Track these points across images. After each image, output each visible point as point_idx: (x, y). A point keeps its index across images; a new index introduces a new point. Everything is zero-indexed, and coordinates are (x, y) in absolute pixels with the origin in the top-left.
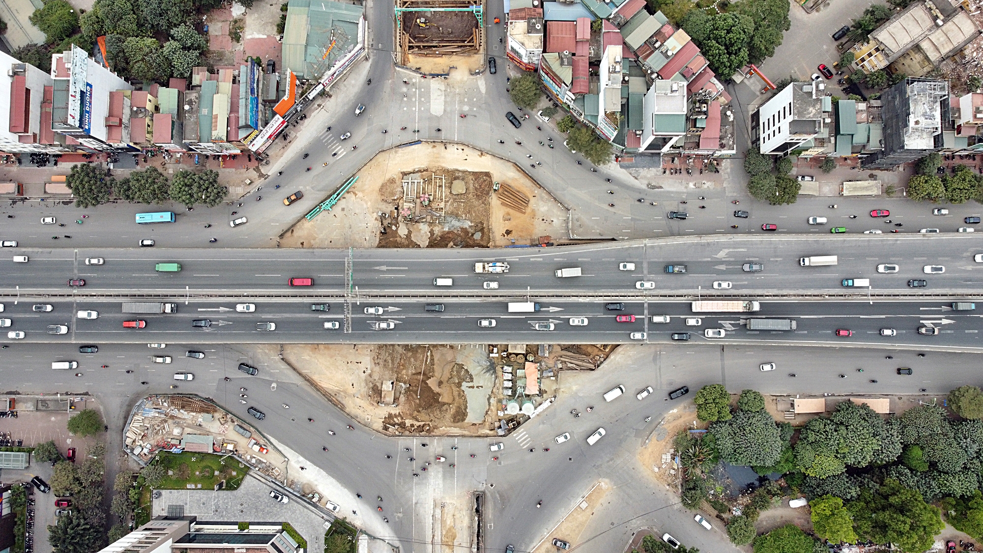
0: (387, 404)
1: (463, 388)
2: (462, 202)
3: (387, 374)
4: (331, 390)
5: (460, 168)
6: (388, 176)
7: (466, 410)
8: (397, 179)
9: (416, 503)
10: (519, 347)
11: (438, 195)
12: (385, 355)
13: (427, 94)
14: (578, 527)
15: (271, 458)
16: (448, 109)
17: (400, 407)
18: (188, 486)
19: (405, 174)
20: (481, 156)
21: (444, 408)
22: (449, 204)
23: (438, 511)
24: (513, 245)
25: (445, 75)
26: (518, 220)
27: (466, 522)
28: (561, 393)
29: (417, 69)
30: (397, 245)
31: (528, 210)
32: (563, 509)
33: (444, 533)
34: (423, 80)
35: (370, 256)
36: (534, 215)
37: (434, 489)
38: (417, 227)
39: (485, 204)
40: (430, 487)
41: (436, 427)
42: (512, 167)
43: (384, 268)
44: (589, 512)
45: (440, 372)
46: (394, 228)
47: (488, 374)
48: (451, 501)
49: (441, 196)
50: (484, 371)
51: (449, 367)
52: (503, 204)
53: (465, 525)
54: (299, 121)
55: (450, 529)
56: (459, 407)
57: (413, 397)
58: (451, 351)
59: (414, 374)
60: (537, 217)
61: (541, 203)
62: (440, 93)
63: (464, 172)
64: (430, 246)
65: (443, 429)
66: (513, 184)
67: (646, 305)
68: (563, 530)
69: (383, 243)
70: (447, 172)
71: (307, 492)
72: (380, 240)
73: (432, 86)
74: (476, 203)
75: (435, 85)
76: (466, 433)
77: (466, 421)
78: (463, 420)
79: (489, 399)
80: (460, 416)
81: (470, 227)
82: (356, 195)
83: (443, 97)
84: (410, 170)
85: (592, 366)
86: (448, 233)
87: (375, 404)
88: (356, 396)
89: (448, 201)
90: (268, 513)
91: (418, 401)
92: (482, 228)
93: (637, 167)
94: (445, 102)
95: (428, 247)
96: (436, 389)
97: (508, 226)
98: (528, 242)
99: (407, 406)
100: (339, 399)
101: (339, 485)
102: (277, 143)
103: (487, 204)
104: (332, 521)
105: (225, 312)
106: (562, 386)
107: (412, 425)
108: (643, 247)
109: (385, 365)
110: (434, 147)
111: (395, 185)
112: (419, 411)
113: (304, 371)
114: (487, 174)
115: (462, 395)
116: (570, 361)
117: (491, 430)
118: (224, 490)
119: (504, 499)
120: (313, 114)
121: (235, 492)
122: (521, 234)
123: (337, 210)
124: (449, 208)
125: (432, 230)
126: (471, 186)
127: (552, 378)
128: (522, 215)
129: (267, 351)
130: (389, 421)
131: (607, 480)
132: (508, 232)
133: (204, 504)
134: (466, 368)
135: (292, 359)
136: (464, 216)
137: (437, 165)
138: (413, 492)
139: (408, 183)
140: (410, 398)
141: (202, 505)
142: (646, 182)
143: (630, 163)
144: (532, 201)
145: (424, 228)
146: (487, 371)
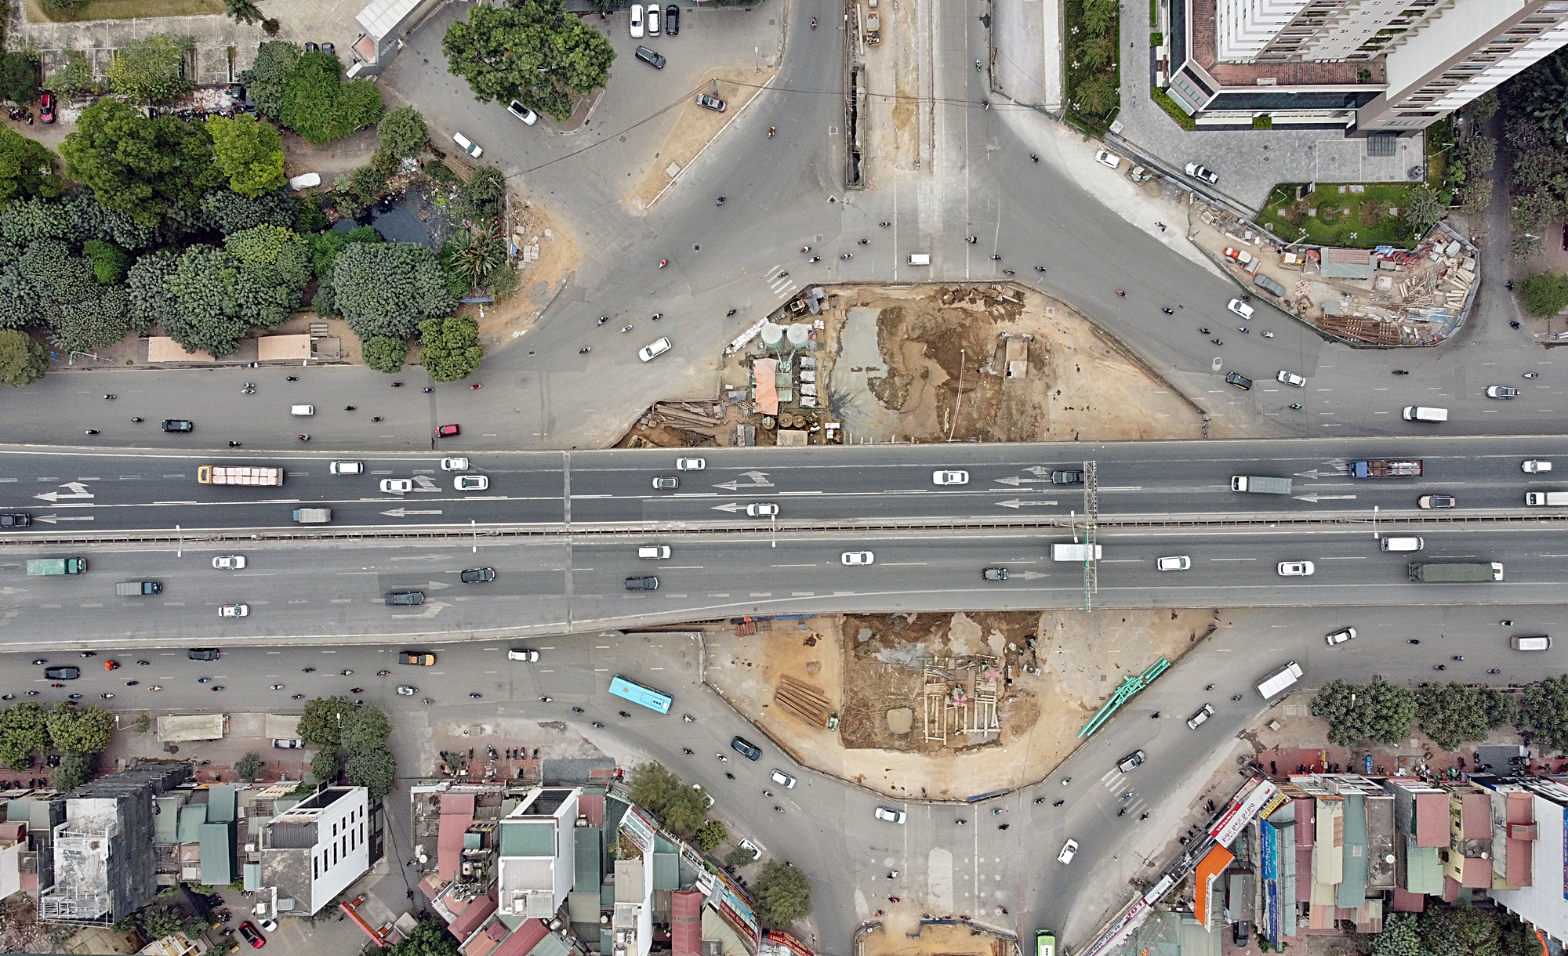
0: (1017, 337)
1: (885, 368)
2: (893, 694)
3: (1018, 391)
4: (1116, 360)
5: (897, 754)
6: (1025, 738)
7: (881, 330)
8: (1009, 733)
9: (963, 167)
10: (790, 441)
11: (936, 706)
12: (1024, 422)
13: (960, 886)
14: (683, 133)
15: (1218, 240)
16: (920, 861)
17: (996, 333)
18: (1361, 189)
19: (995, 743)
20: (861, 776)
21: (918, 333)
22: (917, 690)
23: (924, 155)
24: (801, 619)
25: (928, 922)
26: (793, 664)
27: (876, 138)
28: (715, 362)
29: (978, 933)
30: (1007, 616)
31: (775, 681)
32: (709, 162)
33: (913, 119)
34: (967, 913)
35: (1054, 596)
36: (765, 672)
37: (932, 191)
38: (971, 648)
39: (852, 690)
40: (940, 197)
41: (932, 299)
42: (805, 758)
43: (1029, 576)
44: (665, 158)
45: (926, 395)
46: (1013, 647)
47: (842, 393)
48: (902, 172)
49: (930, 705)
50: (849, 398)
51: (911, 403)
52: (822, 692)
53: (878, 133)
54: (1187, 836)
55: (904, 125)
56: (892, 334)
57: (973, 350)
58: (908, 432)
59: (972, 390)
60: (760, 669)
61: (754, 695)
62: (937, 890)
63: (891, 748)
64: (946, 617)
65: (919, 295)
66: (804, 727)
67: (568, 517)
68: (708, 128)
69: (1031, 619)
70: (922, 748)
71: (1153, 184)
72: (1036, 625)
73: (951, 902)
74: (869, 693)
75: (944, 904)
76: (879, 290)
77: (879, 310)
78: (884, 312)
79: (840, 349)
80: (889, 320)
81: (878, 651)
82: (1082, 705)
83: (930, 881)
84: (986, 751)
85: (661, 409)
86: (916, 639)
87: (1038, 337)
88: (1072, 351)
89: (918, 695)
90: (1219, 146)
91: (964, 343)
92: (857, 648)
93: (584, 760)
94: (925, 873)
95: (953, 614)
96: (933, 365)
97: (811, 653)
98: (775, 624)
99: (983, 334)
100: (1101, 345)
101: (1097, 196)
102: (1226, 795)
103: (849, 690)
104: (1107, 135)
105: (1307, 493)
106: (713, 374)
107: (973, 301)
108: (574, 619)
109: (1023, 405)
110: (944, 792)
111: (1012, 723)
112: (962, 325)
113: (1165, 392)
114: (849, 744)
115: (888, 355)
116: (700, 418)
117: (835, 296)
118: (1299, 184)
119: (812, 177)
120: (1162, 848)
121: (1280, 180)
122: (790, 640)
123: (1114, 678)
124: (916, 684)
125: (946, 644)
126: (877, 723)
127: (731, 387)
128: (786, 673)
129: (1231, 426)
130: (1014, 309)
131: (633, 213)
132: (811, 642)
133: (1333, 159)
134: (881, 403)
135: (1186, 413)
136: (890, 670)
137: (939, 760)
138: (969, 187)
139: (989, 727)
140: (978, 349)
141: (1337, 157)
142: (567, 733)
143: (598, 768)
144: (768, 698)
145: (960, 646)
146: (844, 397)
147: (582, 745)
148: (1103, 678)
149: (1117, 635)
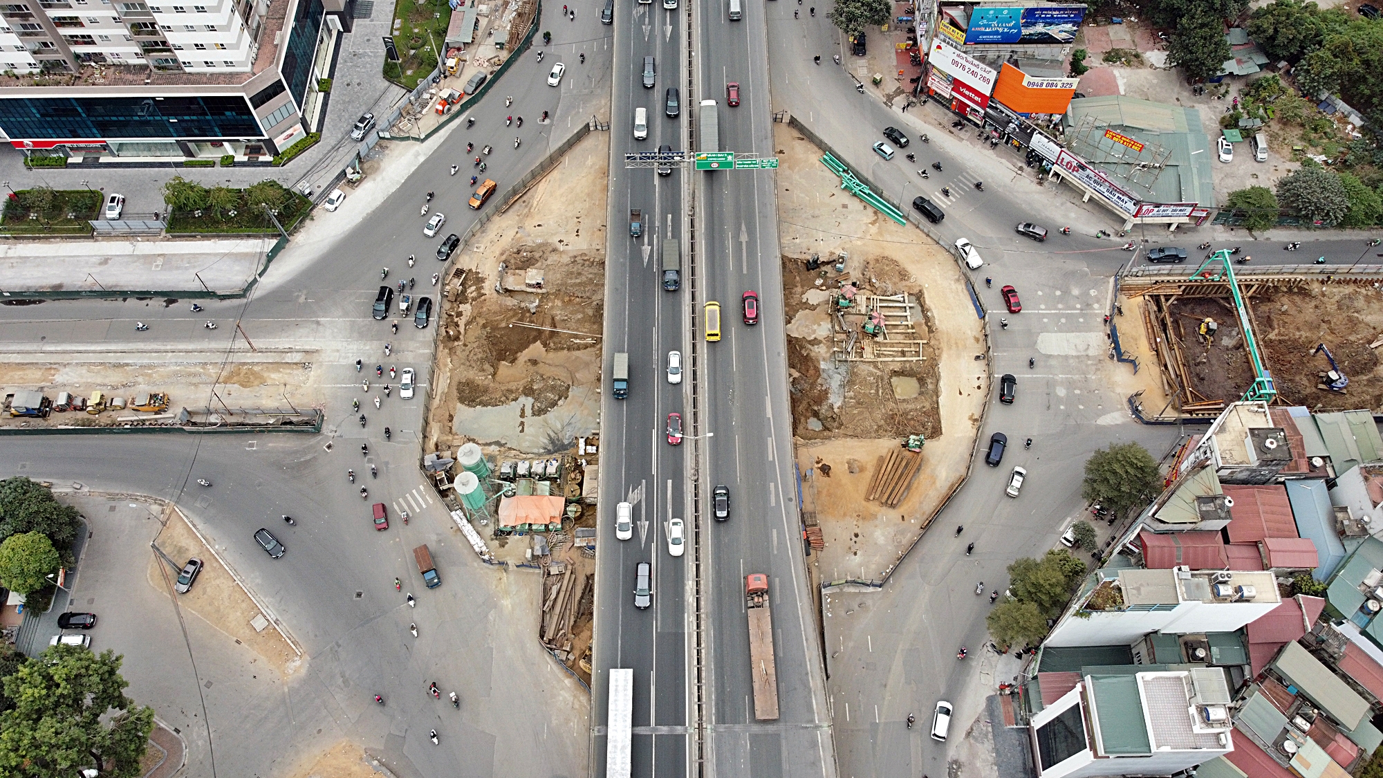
0: (502, 277)
1: (522, 399)
2: (877, 391)
3: (557, 277)
4: (533, 196)
5: (941, 384)
6: (911, 268)
7: (480, 403)
8: (907, 283)
9: (318, 323)
10: (594, 487)
11: (886, 350)
12: (588, 273)
13: (1072, 326)
14: (218, 610)
16: (1053, 362)
17: (495, 294)
18: (398, 21)
19: (919, 297)
20: (970, 418)
21: (487, 366)
22: (871, 368)
23: (297, 358)
24: (802, 478)
25: (1118, 354)
26: (854, 490)
27: (269, 403)
28: (497, 575)
29: (1119, 310)
30: (788, 287)
31: (874, 507)
32: (258, 581)
33: (256, 368)
34: (1100, 320)
36: (864, 519)
37: (338, 351)
38: (822, 320)
39: (877, 431)
40: (345, 344)
41: (452, 351)
42: (958, 475)
43: (744, 238)
44: (244, 633)
45: (554, 362)
46: (819, 282)
47: (546, 441)
48: (312, 379)
49: (885, 356)
50: (552, 435)
51: (563, 375)
52: (881, 459)
53: (264, 402)
54: (989, 142)
55: (261, 377)
56: (486, 390)
57: (511, 317)
58: (593, 378)
59: (553, 319)
60: (860, 523)
61: (891, 531)
62: (1082, 347)
63: (936, 393)
64: (792, 343)
65: (446, 362)
66: (923, 476)
67: (679, 730)
68: (218, 582)
69: (789, 265)
70: (933, 363)
72: (796, 261)
73: (1093, 335)
74: (878, 415)
75: (1097, 340)
76: (436, 402)
77: (459, 405)
78: (462, 400)
79: (498, 443)
80: (470, 394)
81: (831, 407)
82: (873, 223)
83: (1074, 354)
84: (928, 302)
85: (550, 634)
86: (817, 369)
87: (504, 258)
88: (520, 231)
89: (876, 367)
91: (503, 325)
92: (831, 425)
93: (994, 736)
94: (1066, 357)
95: (788, 335)
96: (524, 356)
97: (839, 469)
98: (808, 507)
99: (495, 308)
100: (516, 207)
101: (369, 210)
102: (946, 114)
103: (878, 433)
104: (311, 199)
106: (512, 577)
107: (459, 314)
108: (812, 721)
109: (572, 273)
110: (977, 340)
111: (897, 280)
112: (484, 326)
113: (566, 159)
114: (936, 432)
115: (509, 396)
116: (564, 588)
117: (437, 446)
119: (299, 468)
120: (1004, 161)
122: (825, 492)
123: (845, 198)
124: (864, 369)
125: (820, 342)
126: (910, 407)
127: (529, 551)
128: (863, 496)
130: (470, 278)
131: (303, 672)
132: (825, 470)
133: (368, 40)
134: (560, 403)
135: (588, 143)
136: (851, 394)
137: (943, 345)
138: (340, 317)
139: (904, 302)
140: (511, 313)
141: (366, 38)
142: (963, 758)
143: (1002, 717)
144: (894, 514)
145: (823, 329)
146: (552, 441)
147: (976, 739)
148: (845, 206)
149: (803, 195)
